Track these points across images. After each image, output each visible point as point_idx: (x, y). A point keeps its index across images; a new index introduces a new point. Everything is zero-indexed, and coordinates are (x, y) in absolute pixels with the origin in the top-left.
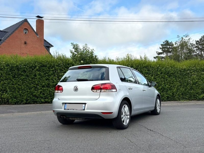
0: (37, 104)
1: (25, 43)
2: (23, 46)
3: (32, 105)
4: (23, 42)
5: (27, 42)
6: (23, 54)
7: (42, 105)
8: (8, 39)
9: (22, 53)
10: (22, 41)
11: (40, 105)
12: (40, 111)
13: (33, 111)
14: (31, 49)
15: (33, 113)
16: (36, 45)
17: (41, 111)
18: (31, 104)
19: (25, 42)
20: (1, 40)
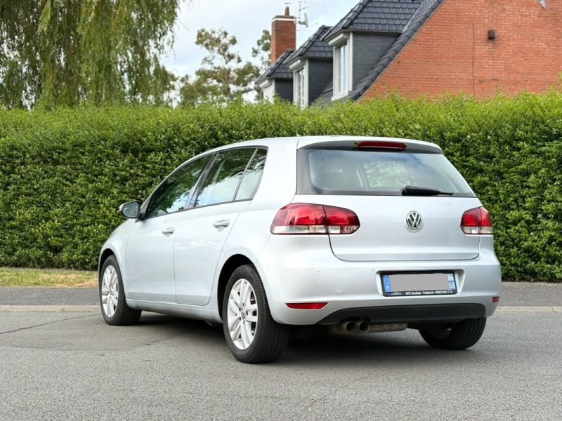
0: (539, 283)
1: (491, 37)
2: (484, 48)
3: (516, 284)
4: (482, 33)
5: (499, 32)
6: (481, 82)
7: (556, 287)
8: (423, 29)
9: (476, 81)
10: (478, 32)
11: (550, 284)
12: (546, 305)
13: (523, 302)
14: (515, 59)
15: (522, 309)
16: (534, 40)
17: (550, 305)
18: (514, 280)
19: (489, 32)
20: (400, 34)
